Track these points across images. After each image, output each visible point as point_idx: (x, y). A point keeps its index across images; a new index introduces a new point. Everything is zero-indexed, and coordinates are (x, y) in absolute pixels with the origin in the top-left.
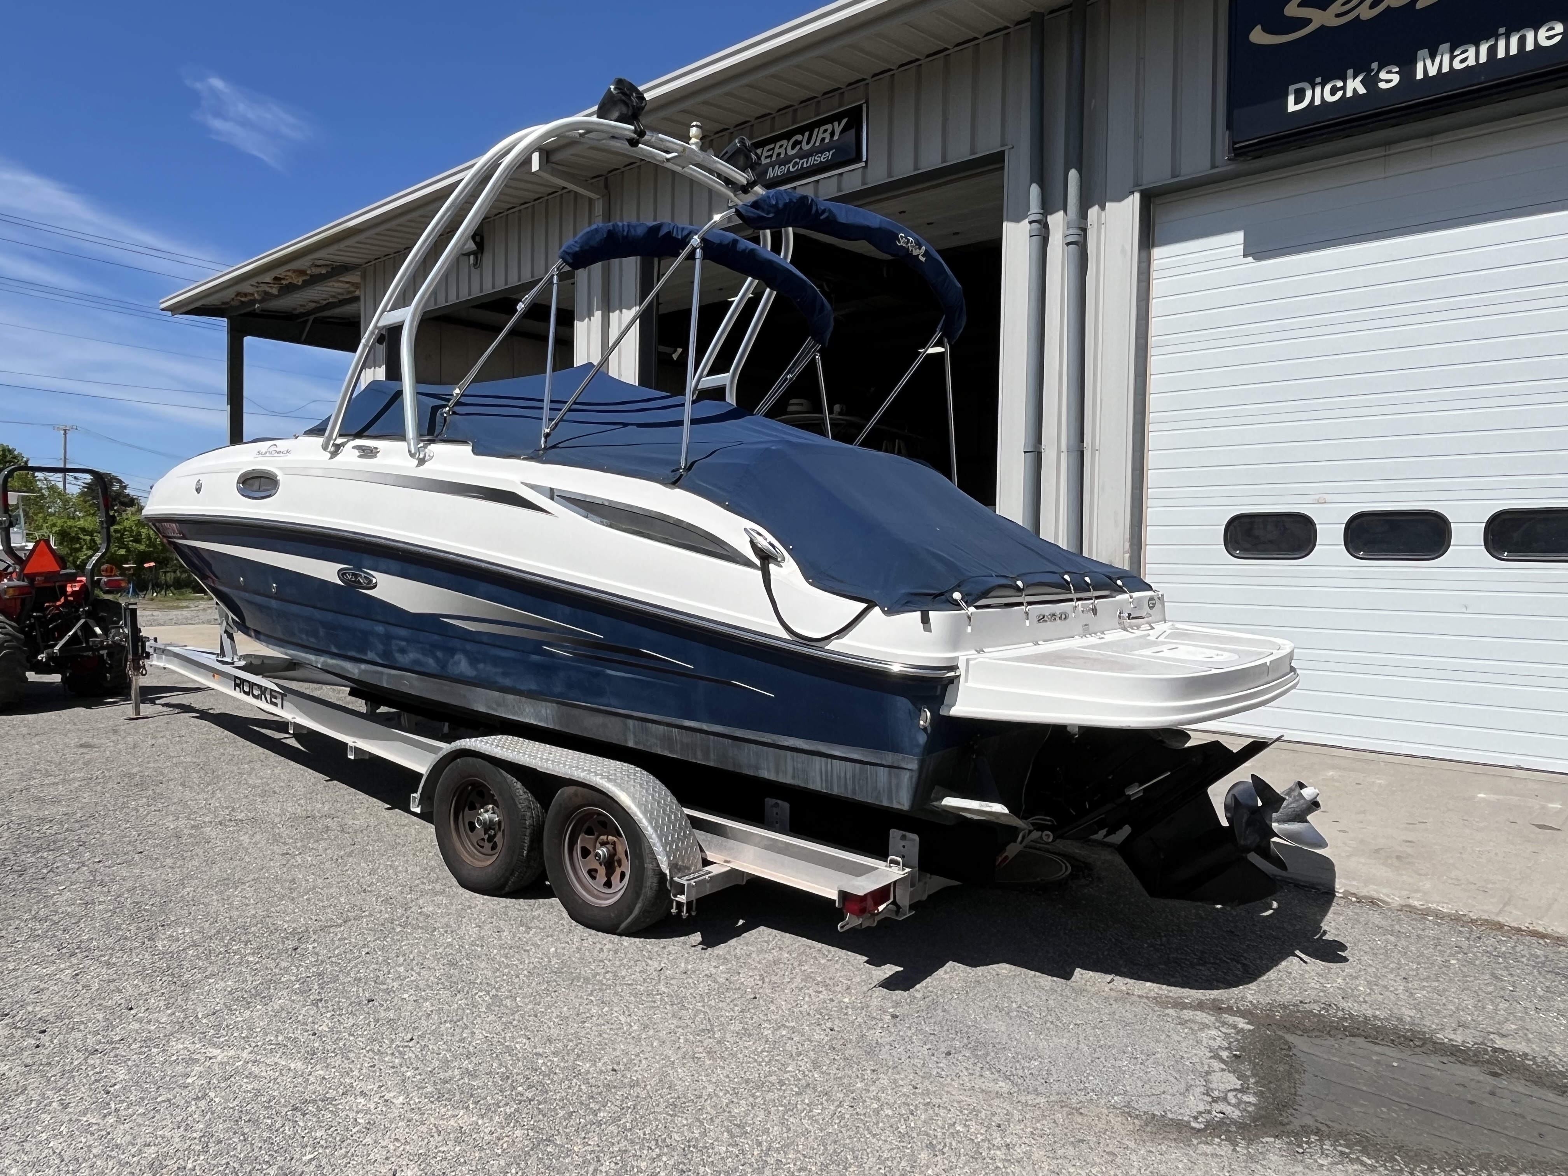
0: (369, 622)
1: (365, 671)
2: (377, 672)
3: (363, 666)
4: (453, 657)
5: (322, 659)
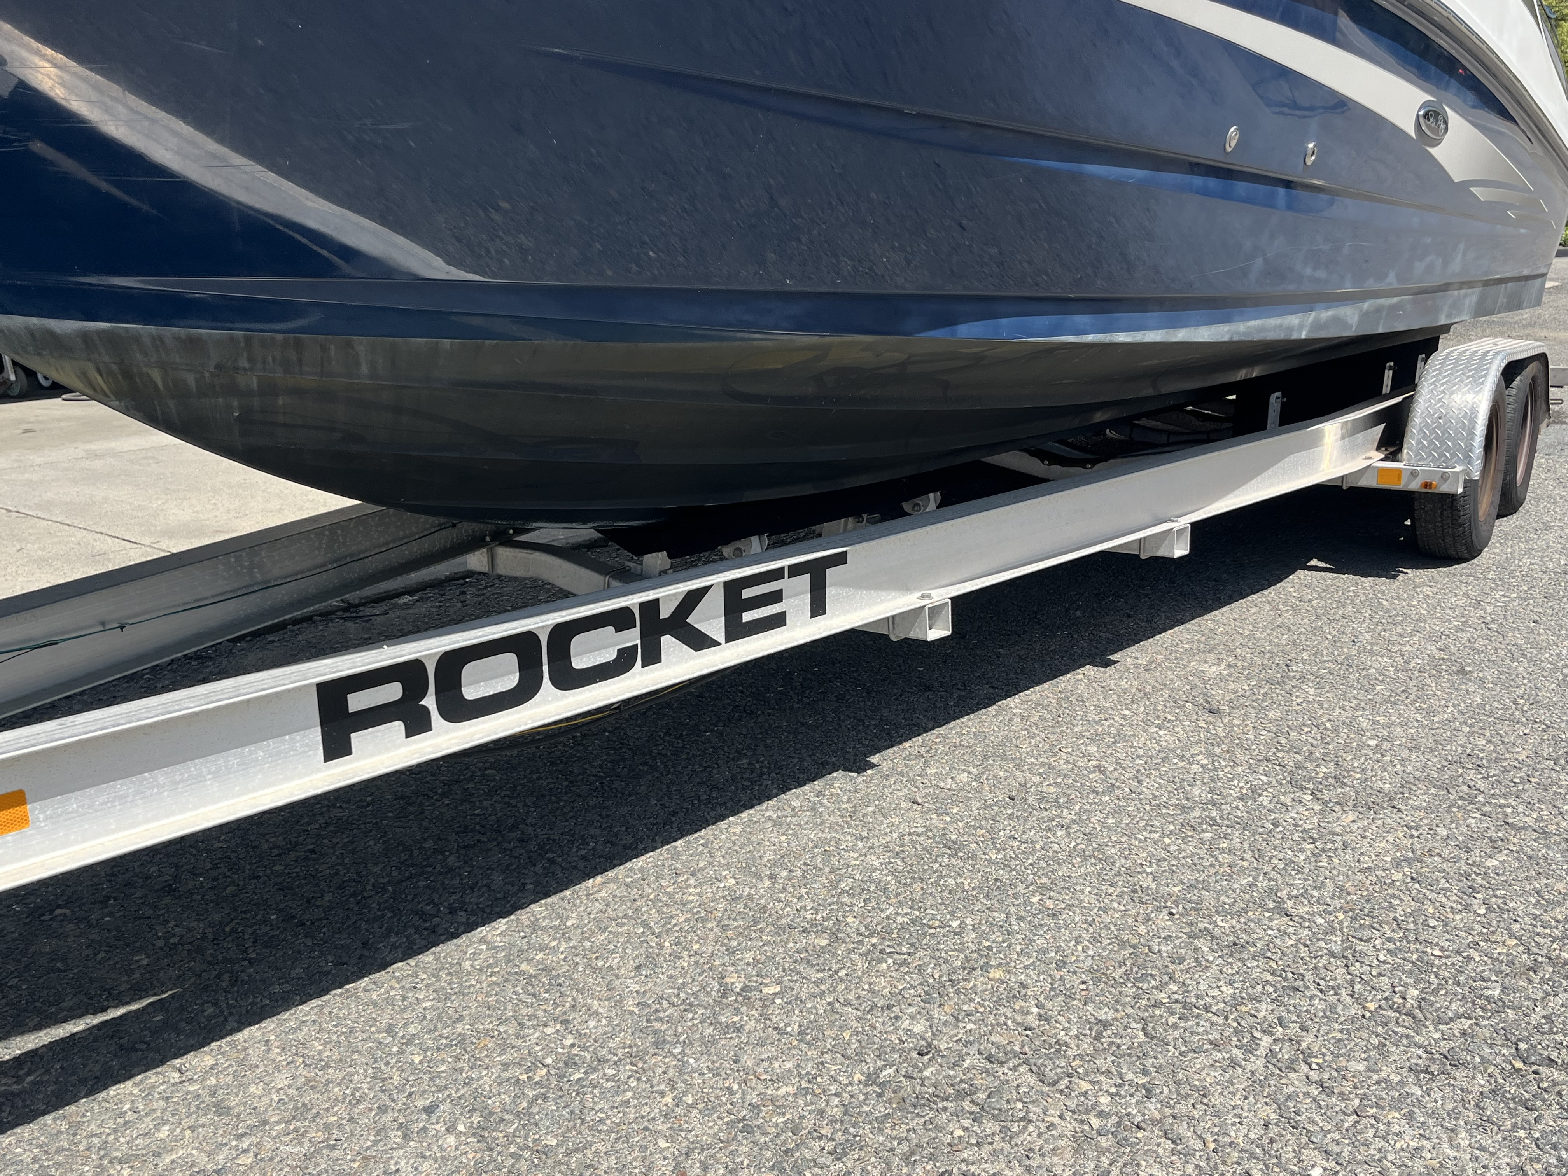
1: (1366, 314)
2: (1377, 310)
5: (1313, 314)
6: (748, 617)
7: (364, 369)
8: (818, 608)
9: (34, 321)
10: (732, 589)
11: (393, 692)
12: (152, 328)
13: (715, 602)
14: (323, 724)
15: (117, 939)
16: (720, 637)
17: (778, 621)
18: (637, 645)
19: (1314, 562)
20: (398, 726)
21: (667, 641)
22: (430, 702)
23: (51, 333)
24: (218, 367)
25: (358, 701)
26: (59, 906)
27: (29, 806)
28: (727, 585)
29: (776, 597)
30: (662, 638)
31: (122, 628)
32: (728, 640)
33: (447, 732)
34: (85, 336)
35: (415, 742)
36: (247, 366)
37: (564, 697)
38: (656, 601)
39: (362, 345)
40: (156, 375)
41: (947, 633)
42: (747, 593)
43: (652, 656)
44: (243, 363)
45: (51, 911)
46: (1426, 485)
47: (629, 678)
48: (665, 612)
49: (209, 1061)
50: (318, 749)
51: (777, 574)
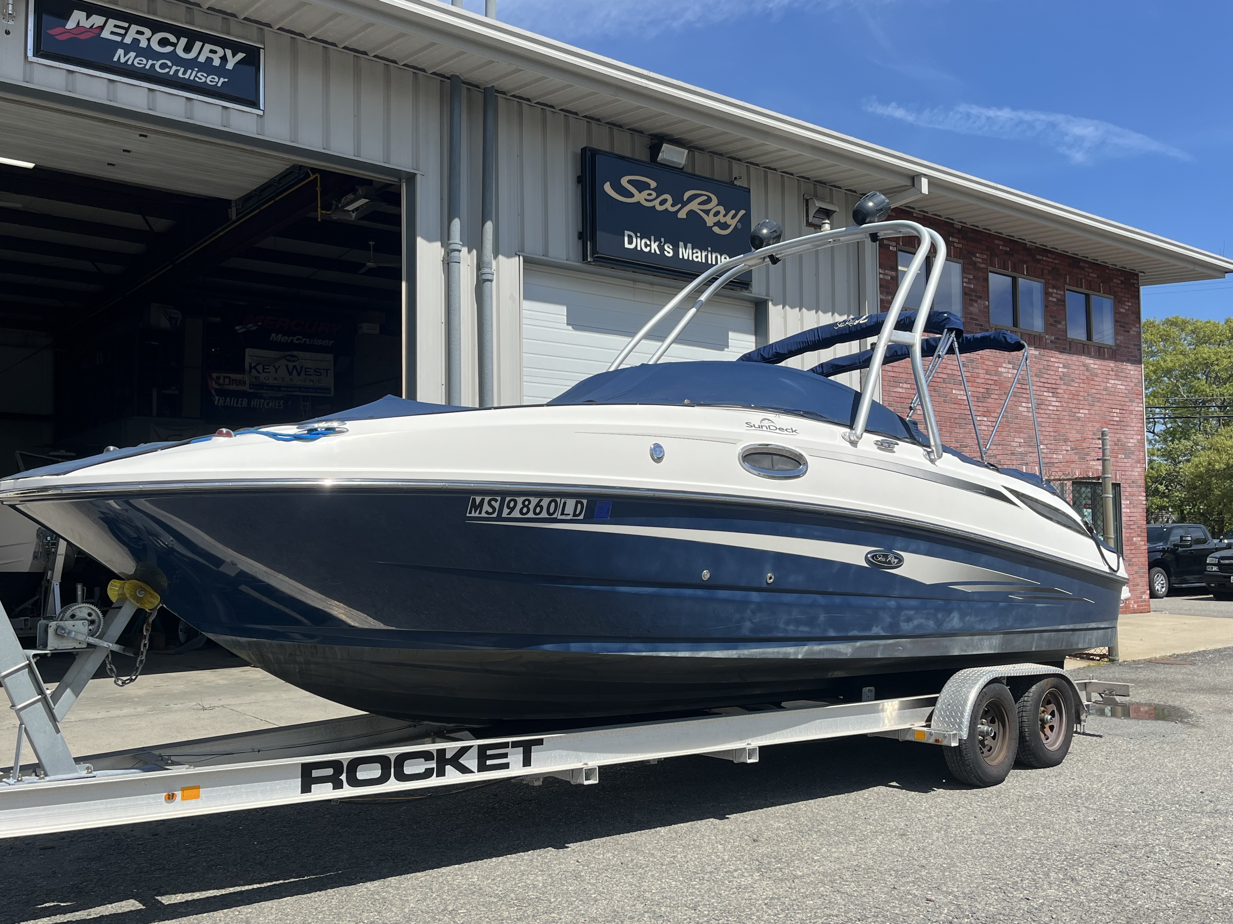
0: (882, 599)
1: (860, 648)
2: (871, 646)
3: (858, 644)
4: (949, 616)
5: (806, 647)
6: (489, 762)
7: (339, 657)
8: (527, 762)
9: (234, 638)
10: (482, 749)
11: (329, 772)
12: (269, 641)
13: (473, 753)
14: (302, 777)
15: (236, 876)
16: (475, 770)
17: (506, 766)
18: (434, 768)
19: (894, 784)
20: (330, 785)
21: (448, 767)
22: (343, 777)
23: (239, 641)
24: (290, 654)
25: (316, 773)
26: (219, 865)
27: (201, 790)
28: (480, 747)
29: (505, 756)
30: (446, 766)
31: (259, 751)
32: (479, 771)
33: (349, 790)
34: (249, 642)
35: (336, 792)
36: (299, 654)
37: (399, 784)
38: (445, 750)
39: (337, 648)
40: (271, 656)
41: (597, 782)
42: (489, 752)
43: (441, 773)
44: (298, 653)
45: (216, 866)
46: (937, 741)
47: (430, 781)
48: (448, 756)
49: (250, 910)
50: (298, 788)
51: (505, 745)
